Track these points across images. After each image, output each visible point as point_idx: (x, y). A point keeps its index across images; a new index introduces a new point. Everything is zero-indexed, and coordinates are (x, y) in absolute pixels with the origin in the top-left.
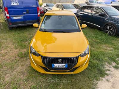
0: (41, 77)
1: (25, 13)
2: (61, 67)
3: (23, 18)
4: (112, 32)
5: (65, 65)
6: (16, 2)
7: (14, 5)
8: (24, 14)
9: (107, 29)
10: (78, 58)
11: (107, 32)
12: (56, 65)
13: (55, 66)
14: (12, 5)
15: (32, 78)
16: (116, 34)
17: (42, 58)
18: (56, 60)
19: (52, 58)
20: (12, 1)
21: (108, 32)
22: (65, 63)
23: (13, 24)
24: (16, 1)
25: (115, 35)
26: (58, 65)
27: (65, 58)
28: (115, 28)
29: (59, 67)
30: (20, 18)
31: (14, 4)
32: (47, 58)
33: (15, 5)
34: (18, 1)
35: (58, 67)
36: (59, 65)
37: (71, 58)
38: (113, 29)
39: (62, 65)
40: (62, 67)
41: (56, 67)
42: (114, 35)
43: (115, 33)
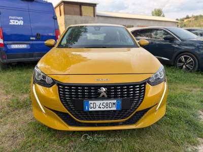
0: (56, 143)
1: (34, 38)
2: (105, 109)
3: (29, 47)
4: (192, 65)
5: (115, 101)
6: (19, 20)
7: (15, 24)
8: (33, 40)
9: (181, 61)
10: (145, 87)
11: (181, 67)
12: (92, 102)
13: (92, 105)
14: (10, 24)
15: (33, 148)
16: (199, 68)
17: (59, 88)
18: (93, 91)
19: (83, 86)
20: (12, 17)
21: (184, 66)
22: (115, 97)
23: (9, 57)
24: (19, 18)
25: (198, 71)
26: (98, 103)
27: (115, 86)
28: (195, 58)
29: (102, 109)
30: (24, 46)
31: (14, 22)
32: (70, 86)
33: (17, 24)
34: (22, 18)
35: (97, 109)
36: (102, 102)
37: (128, 85)
38: (192, 59)
39: (108, 102)
40: (109, 109)
41: (93, 109)
42: (196, 69)
43: (197, 66)
